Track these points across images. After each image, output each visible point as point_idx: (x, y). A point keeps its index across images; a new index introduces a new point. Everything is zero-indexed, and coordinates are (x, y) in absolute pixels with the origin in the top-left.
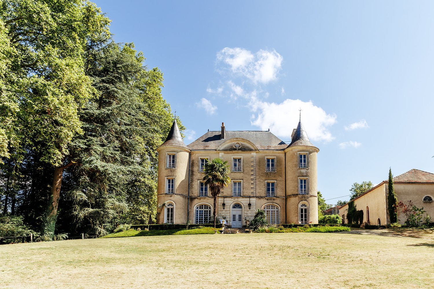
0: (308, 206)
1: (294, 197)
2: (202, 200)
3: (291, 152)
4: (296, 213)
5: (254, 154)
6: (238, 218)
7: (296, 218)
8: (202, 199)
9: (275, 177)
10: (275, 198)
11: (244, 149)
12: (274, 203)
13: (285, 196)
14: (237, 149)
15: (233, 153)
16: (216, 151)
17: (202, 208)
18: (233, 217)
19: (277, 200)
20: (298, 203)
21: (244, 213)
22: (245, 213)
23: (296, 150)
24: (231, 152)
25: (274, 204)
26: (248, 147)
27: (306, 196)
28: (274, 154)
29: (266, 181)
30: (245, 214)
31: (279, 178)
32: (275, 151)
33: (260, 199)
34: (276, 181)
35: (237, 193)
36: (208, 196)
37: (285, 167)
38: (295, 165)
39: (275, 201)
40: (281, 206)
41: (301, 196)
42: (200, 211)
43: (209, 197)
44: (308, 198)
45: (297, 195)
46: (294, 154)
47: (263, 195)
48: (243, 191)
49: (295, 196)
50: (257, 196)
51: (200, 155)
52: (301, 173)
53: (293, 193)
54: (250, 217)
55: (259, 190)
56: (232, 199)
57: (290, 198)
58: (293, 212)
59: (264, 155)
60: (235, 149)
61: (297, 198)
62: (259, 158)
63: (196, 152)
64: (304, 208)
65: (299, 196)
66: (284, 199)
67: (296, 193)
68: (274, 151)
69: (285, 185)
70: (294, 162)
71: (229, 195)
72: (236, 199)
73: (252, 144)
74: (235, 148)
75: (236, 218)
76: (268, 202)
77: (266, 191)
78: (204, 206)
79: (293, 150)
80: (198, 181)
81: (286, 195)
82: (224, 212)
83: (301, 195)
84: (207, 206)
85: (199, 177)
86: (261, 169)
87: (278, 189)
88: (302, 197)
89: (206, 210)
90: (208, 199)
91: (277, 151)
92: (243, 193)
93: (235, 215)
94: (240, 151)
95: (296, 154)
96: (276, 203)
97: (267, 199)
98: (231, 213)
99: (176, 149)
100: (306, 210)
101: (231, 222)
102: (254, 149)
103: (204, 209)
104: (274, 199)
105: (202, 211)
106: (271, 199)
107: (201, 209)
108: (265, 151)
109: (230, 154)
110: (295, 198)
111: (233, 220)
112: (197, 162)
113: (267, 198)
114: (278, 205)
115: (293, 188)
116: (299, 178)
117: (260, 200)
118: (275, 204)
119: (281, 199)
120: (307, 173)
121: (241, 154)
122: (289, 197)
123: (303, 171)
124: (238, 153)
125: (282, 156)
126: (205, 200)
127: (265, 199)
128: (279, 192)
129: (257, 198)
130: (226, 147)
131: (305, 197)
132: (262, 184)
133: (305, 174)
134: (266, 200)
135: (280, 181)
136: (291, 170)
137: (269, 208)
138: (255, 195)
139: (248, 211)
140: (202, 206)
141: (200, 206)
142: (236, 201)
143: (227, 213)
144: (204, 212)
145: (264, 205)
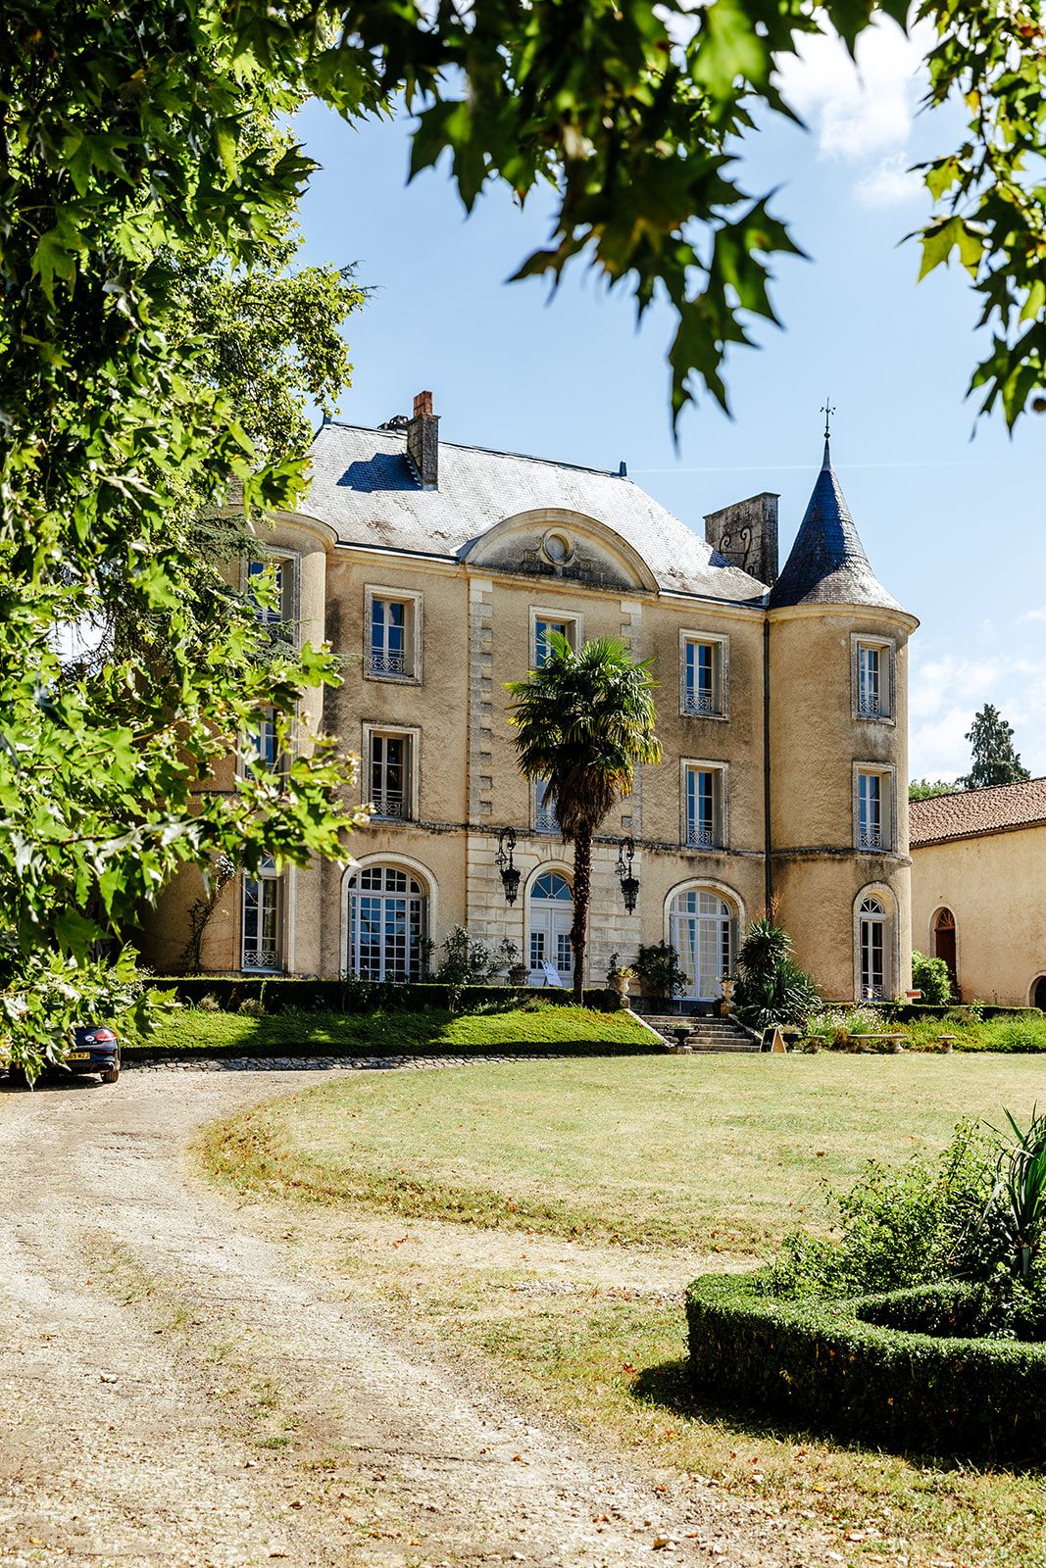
0: (889, 910)
1: (834, 859)
2: (382, 838)
3: (817, 630)
4: (844, 941)
5: (632, 607)
6: (555, 953)
7: (846, 967)
8: (384, 831)
9: (721, 743)
10: (722, 855)
11: (589, 576)
12: (717, 880)
13: (763, 848)
14: (559, 569)
15: (539, 591)
16: (458, 569)
17: (377, 886)
18: (533, 946)
19: (731, 865)
20: (851, 894)
22: (596, 929)
23: (848, 624)
24: (529, 582)
25: (719, 885)
26: (605, 567)
27: (886, 859)
28: (720, 624)
29: (685, 762)
30: (593, 936)
31: (741, 754)
32: (727, 609)
33: (656, 854)
34: (727, 766)
35: (550, 814)
36: (415, 817)
37: (767, 698)
38: (839, 697)
39: (724, 873)
40: (746, 898)
41: (868, 857)
42: (365, 902)
43: (423, 827)
44: (892, 868)
45: (849, 851)
46: (833, 639)
47: (671, 835)
49: (838, 856)
50: (648, 837)
51: (374, 575)
52: (865, 741)
53: (829, 841)
54: (616, 949)
55: (655, 810)
56: (532, 844)
57: (810, 864)
58: (828, 937)
59: (674, 618)
60: (549, 571)
61: (849, 866)
62: (656, 637)
63: (356, 554)
64: (871, 917)
65: (859, 857)
66: (758, 863)
67: (846, 841)
68: (724, 609)
69: (762, 789)
70: (832, 683)
71: (520, 822)
72: (554, 850)
73: (630, 557)
74: (546, 561)
75: (546, 952)
76: (691, 875)
77: (684, 816)
78: (384, 874)
79: (829, 620)
80: (365, 725)
81: (768, 842)
82: (494, 915)
83: (868, 852)
84: (402, 876)
85: (368, 703)
86: (663, 695)
87: (737, 811)
88: (871, 863)
89: (396, 895)
90: (415, 837)
91: (737, 611)
93: (541, 937)
94: (574, 586)
95: (843, 643)
96: (728, 885)
97: (691, 859)
98: (527, 925)
99: (294, 534)
100: (877, 927)
102: (632, 584)
103: (383, 894)
104: (718, 862)
105: (377, 903)
106: (706, 858)
107: (371, 893)
108: (683, 603)
109: (524, 594)
110: (837, 867)
111: (531, 960)
112: (355, 615)
113: (689, 853)
114: (735, 895)
115: (828, 818)
116: (858, 766)
117: (659, 862)
118: (725, 888)
119: (747, 864)
120: (888, 743)
121: (573, 602)
122: (804, 861)
123: (875, 732)
124: (559, 593)
125: (754, 637)
126: (399, 842)
127: (682, 857)
128: (741, 827)
129: (647, 850)
130: (503, 550)
131: (881, 865)
132: (669, 777)
133: (881, 752)
134: (686, 862)
135: (745, 766)
136: (815, 719)
137: (692, 908)
138: (639, 833)
139: (607, 919)
140: (377, 872)
141: (366, 873)
142: (554, 857)
143: (510, 923)
144: (383, 910)
145: (675, 891)
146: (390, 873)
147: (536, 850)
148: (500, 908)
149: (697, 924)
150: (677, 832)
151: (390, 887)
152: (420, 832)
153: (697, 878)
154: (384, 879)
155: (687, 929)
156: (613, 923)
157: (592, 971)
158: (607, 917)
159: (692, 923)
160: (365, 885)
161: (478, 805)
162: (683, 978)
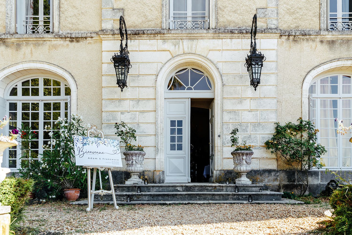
2: (26, 50)
8: (27, 44)
17: (35, 92)
18: (172, 131)
21: (223, 111)
22: (230, 112)
30: (227, 117)
33: (295, 41)
35: (189, 19)
36: (56, 29)
42: (25, 107)
43: (62, 38)
47: (311, 22)
48: (216, 6)
50: (284, 26)
54: (250, 128)
71: (152, 24)
72: (186, 45)
76: (332, 57)
77: (325, 6)
78: (41, 82)
82: (127, 105)
84: (57, 83)
89: (52, 99)
90: (55, 47)
92: (217, 14)
93: (180, 123)
97: (332, 42)
98: (161, 114)
101: (161, 157)
103: (41, 98)
105: (35, 106)
107: (30, 99)
111: (169, 143)
113: (329, 37)
117: (296, 48)
126: (41, 53)
127: (322, 42)
129: (284, 38)
134: (325, 47)
137: (334, 90)
138: (275, 22)
139: (241, 102)
140: (35, 82)
141: (25, 83)
142: (186, 50)
143: (143, 112)
144: (41, 111)
145: (314, 73)
146: (47, 82)
147: (169, 46)
148: (132, 100)
149: (340, 103)
150: (316, 20)
151: (47, 92)
152: (60, 42)
153: (339, 59)
154: (41, 87)
155: (329, 109)
156: (247, 105)
157: (225, 149)
158: (241, 100)
159: (335, 103)
160: (25, 92)
161: (110, 12)
162: (321, 150)
